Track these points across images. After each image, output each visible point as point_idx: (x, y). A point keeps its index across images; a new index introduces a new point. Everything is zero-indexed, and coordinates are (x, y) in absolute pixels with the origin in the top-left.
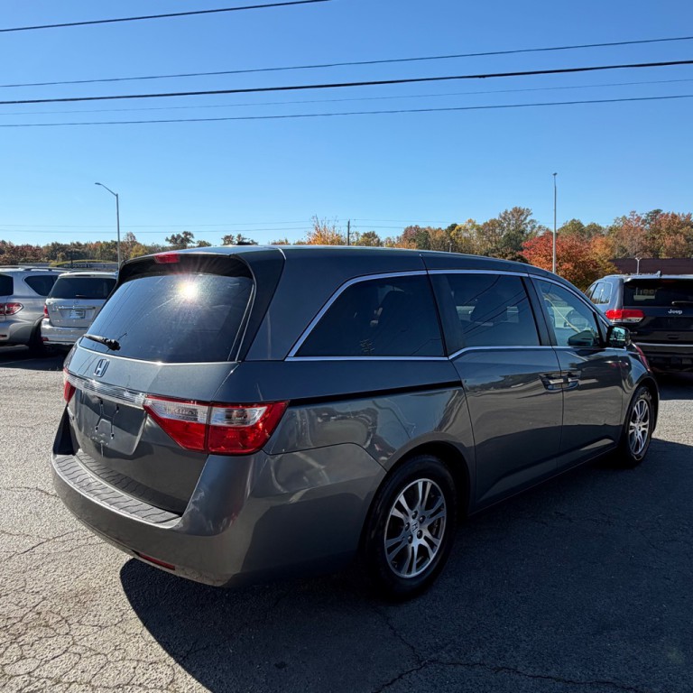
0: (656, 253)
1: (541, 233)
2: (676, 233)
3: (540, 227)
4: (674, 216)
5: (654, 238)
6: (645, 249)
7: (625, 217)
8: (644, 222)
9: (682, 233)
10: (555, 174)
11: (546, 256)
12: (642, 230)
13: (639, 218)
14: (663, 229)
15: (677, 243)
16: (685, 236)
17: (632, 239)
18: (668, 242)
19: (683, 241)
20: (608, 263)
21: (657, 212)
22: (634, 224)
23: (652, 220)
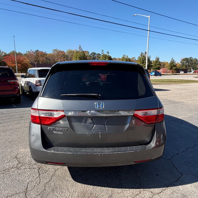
0: (38, 62)
1: (3, 54)
2: (43, 57)
3: (3, 52)
4: (42, 52)
5: (38, 58)
6: (35, 61)
7: (29, 51)
8: (34, 53)
9: (44, 57)
10: (14, 36)
11: (12, 62)
12: (34, 55)
13: (33, 52)
14: (40, 55)
15: (43, 59)
16: (45, 58)
17: (32, 58)
18: (41, 59)
19: (45, 59)
20: (29, 64)
21: (38, 51)
22: (32, 53)
23: (37, 53)
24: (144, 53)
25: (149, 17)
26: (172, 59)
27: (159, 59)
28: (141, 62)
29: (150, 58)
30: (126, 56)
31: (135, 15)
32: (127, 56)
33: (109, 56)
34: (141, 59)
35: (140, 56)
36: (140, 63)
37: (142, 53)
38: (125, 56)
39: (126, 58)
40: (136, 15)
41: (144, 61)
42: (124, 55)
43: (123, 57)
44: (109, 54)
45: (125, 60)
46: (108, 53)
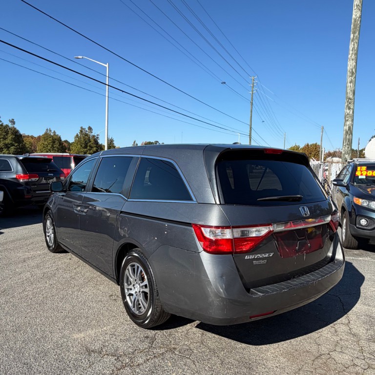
24: (87, 129)
25: (107, 66)
26: (135, 142)
27: (113, 141)
28: (81, 146)
29: (98, 138)
30: (53, 131)
31: (79, 57)
32: (55, 132)
33: (15, 129)
34: (82, 139)
35: (79, 134)
36: (79, 146)
37: (81, 128)
38: (50, 131)
39: (52, 134)
40: (81, 57)
41: (87, 144)
42: (47, 130)
43: (46, 134)
44: (15, 126)
45: (51, 139)
46: (13, 122)
